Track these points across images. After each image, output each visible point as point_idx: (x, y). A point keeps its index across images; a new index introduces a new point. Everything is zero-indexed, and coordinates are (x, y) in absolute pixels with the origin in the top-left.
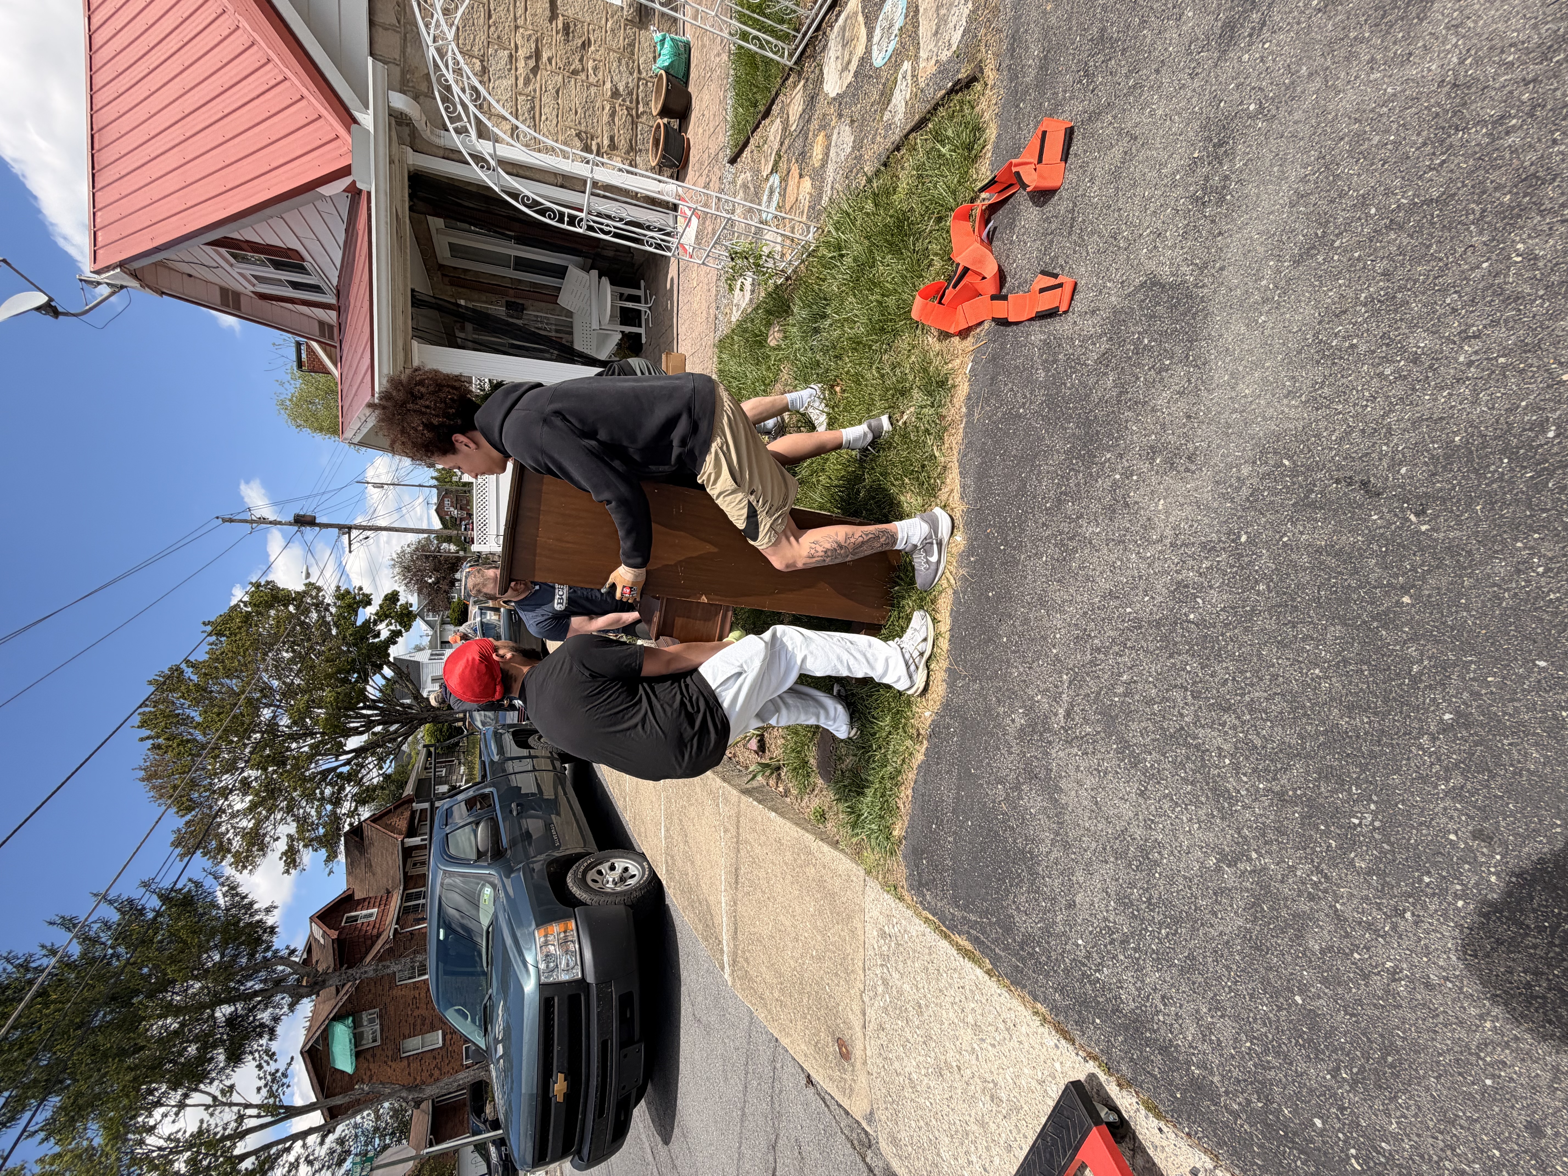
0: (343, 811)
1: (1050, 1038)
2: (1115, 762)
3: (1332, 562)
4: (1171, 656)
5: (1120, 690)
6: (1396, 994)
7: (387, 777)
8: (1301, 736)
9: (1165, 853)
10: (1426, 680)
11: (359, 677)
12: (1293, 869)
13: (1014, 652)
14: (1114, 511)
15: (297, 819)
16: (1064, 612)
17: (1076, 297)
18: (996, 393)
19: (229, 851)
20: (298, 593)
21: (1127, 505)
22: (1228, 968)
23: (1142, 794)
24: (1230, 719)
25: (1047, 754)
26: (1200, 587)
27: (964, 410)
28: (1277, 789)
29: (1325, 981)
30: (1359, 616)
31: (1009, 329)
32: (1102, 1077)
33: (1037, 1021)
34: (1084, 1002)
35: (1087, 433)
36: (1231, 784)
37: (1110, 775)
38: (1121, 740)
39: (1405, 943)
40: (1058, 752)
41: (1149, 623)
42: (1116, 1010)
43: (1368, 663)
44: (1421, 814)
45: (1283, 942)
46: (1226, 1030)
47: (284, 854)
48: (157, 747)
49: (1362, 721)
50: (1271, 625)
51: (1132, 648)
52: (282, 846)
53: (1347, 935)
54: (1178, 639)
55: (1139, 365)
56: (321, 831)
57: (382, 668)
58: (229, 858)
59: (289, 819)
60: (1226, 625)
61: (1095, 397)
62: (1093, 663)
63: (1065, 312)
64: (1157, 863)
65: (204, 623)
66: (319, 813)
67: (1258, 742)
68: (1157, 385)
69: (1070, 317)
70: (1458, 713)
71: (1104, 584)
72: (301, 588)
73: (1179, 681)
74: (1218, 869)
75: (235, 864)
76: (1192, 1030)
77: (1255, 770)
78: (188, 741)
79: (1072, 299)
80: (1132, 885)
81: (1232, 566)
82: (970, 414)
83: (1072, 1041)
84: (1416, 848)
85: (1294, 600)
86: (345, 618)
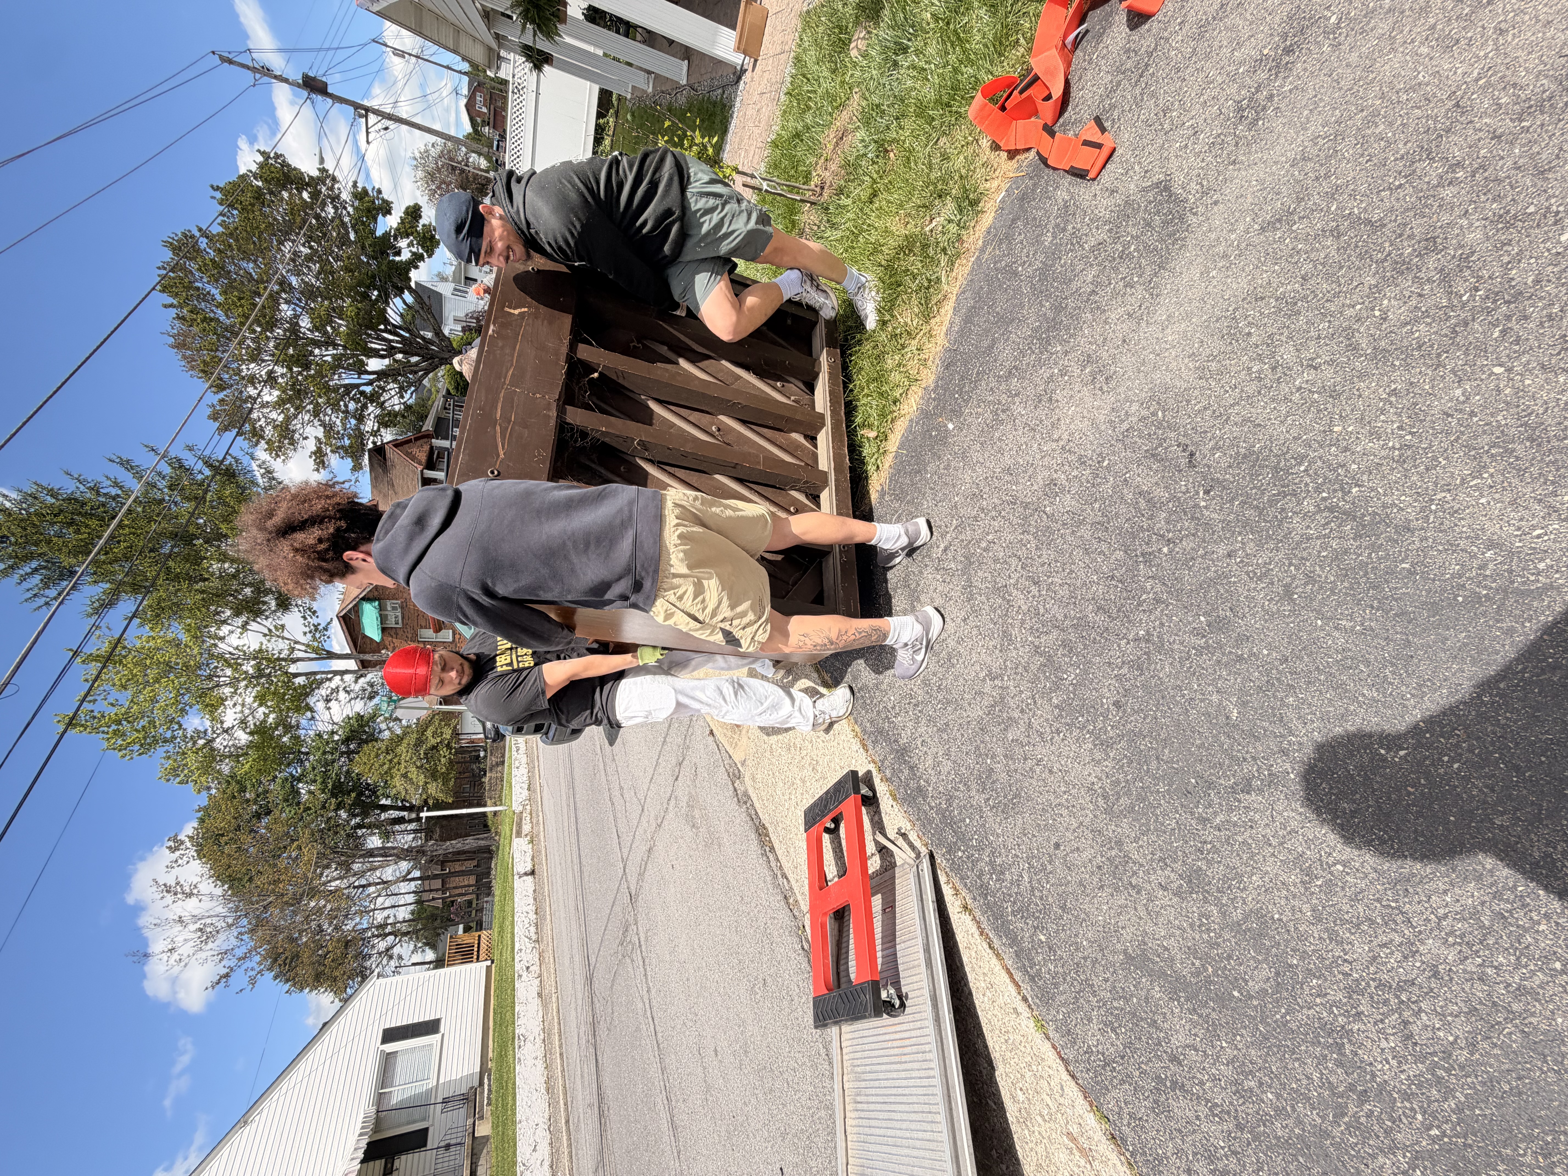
0: (367, 429)
1: (856, 745)
2: (959, 593)
3: (1143, 504)
4: (1023, 533)
5: (984, 545)
6: (1034, 771)
7: (408, 408)
8: (1065, 616)
9: (961, 661)
10: (1145, 607)
11: (379, 296)
12: (1021, 692)
13: (931, 489)
14: (1040, 401)
15: (323, 424)
16: (974, 471)
17: (1108, 166)
18: (1009, 238)
19: (263, 438)
20: (311, 178)
21: (1051, 399)
22: (963, 735)
23: (965, 620)
24: (1034, 590)
25: (921, 572)
26: (1063, 490)
27: (980, 242)
28: (1037, 643)
29: (1006, 756)
30: (1135, 550)
31: (1047, 170)
32: (875, 773)
33: (851, 735)
34: (880, 732)
35: (1054, 319)
36: (1015, 632)
37: (951, 602)
38: (969, 580)
39: (1052, 748)
40: (929, 574)
41: (1022, 502)
42: (896, 741)
43: (1123, 583)
44: (1097, 684)
45: (996, 730)
46: (947, 766)
47: (315, 453)
48: (182, 318)
49: (1100, 618)
50: (1087, 535)
51: (1004, 517)
52: (311, 445)
53: (1029, 736)
54: (1033, 523)
55: (1116, 269)
56: (347, 442)
57: (403, 293)
58: (263, 444)
59: (316, 423)
60: (1064, 524)
61: (1074, 286)
62: (976, 519)
63: (1094, 179)
64: (953, 666)
65: (212, 187)
66: (344, 425)
67: (1042, 611)
68: (1119, 299)
69: (1095, 187)
70: (1148, 633)
71: (1008, 461)
72: (315, 173)
73: (1020, 553)
74: (984, 680)
75: (270, 450)
76: (929, 762)
77: (1032, 628)
78: (211, 320)
79: (1104, 166)
80: (934, 674)
81: (1088, 482)
82: (982, 250)
83: (867, 751)
84: (1085, 700)
85: (1109, 523)
86: (363, 223)
